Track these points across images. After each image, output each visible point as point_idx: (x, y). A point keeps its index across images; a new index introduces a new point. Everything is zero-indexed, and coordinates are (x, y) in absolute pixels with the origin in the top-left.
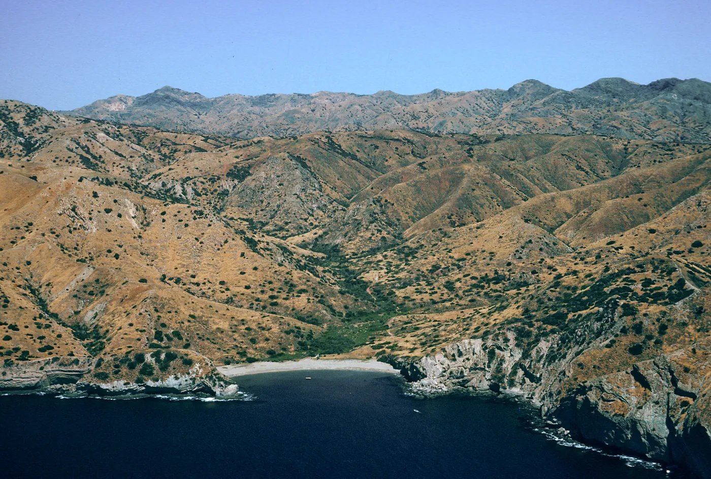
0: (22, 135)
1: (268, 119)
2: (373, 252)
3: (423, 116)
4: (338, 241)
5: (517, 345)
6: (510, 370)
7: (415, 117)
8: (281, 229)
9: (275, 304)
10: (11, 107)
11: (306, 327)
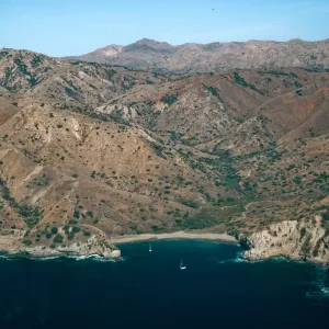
0: (29, 74)
1: (211, 60)
2: (252, 155)
3: (319, 57)
4: (230, 147)
5: (322, 226)
6: (315, 244)
7: (313, 58)
8: (193, 138)
9: (168, 192)
10: (23, 55)
11: (184, 209)
